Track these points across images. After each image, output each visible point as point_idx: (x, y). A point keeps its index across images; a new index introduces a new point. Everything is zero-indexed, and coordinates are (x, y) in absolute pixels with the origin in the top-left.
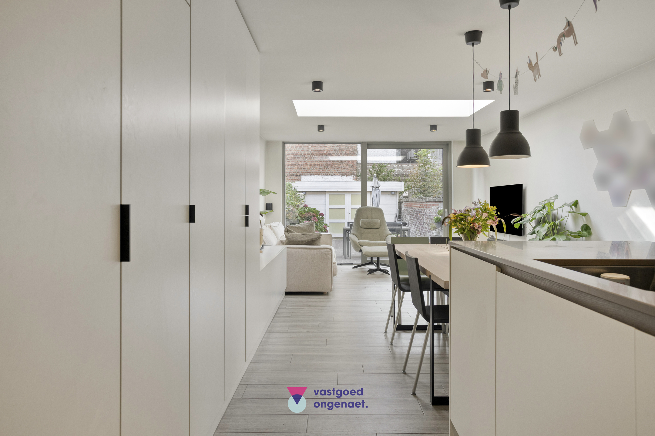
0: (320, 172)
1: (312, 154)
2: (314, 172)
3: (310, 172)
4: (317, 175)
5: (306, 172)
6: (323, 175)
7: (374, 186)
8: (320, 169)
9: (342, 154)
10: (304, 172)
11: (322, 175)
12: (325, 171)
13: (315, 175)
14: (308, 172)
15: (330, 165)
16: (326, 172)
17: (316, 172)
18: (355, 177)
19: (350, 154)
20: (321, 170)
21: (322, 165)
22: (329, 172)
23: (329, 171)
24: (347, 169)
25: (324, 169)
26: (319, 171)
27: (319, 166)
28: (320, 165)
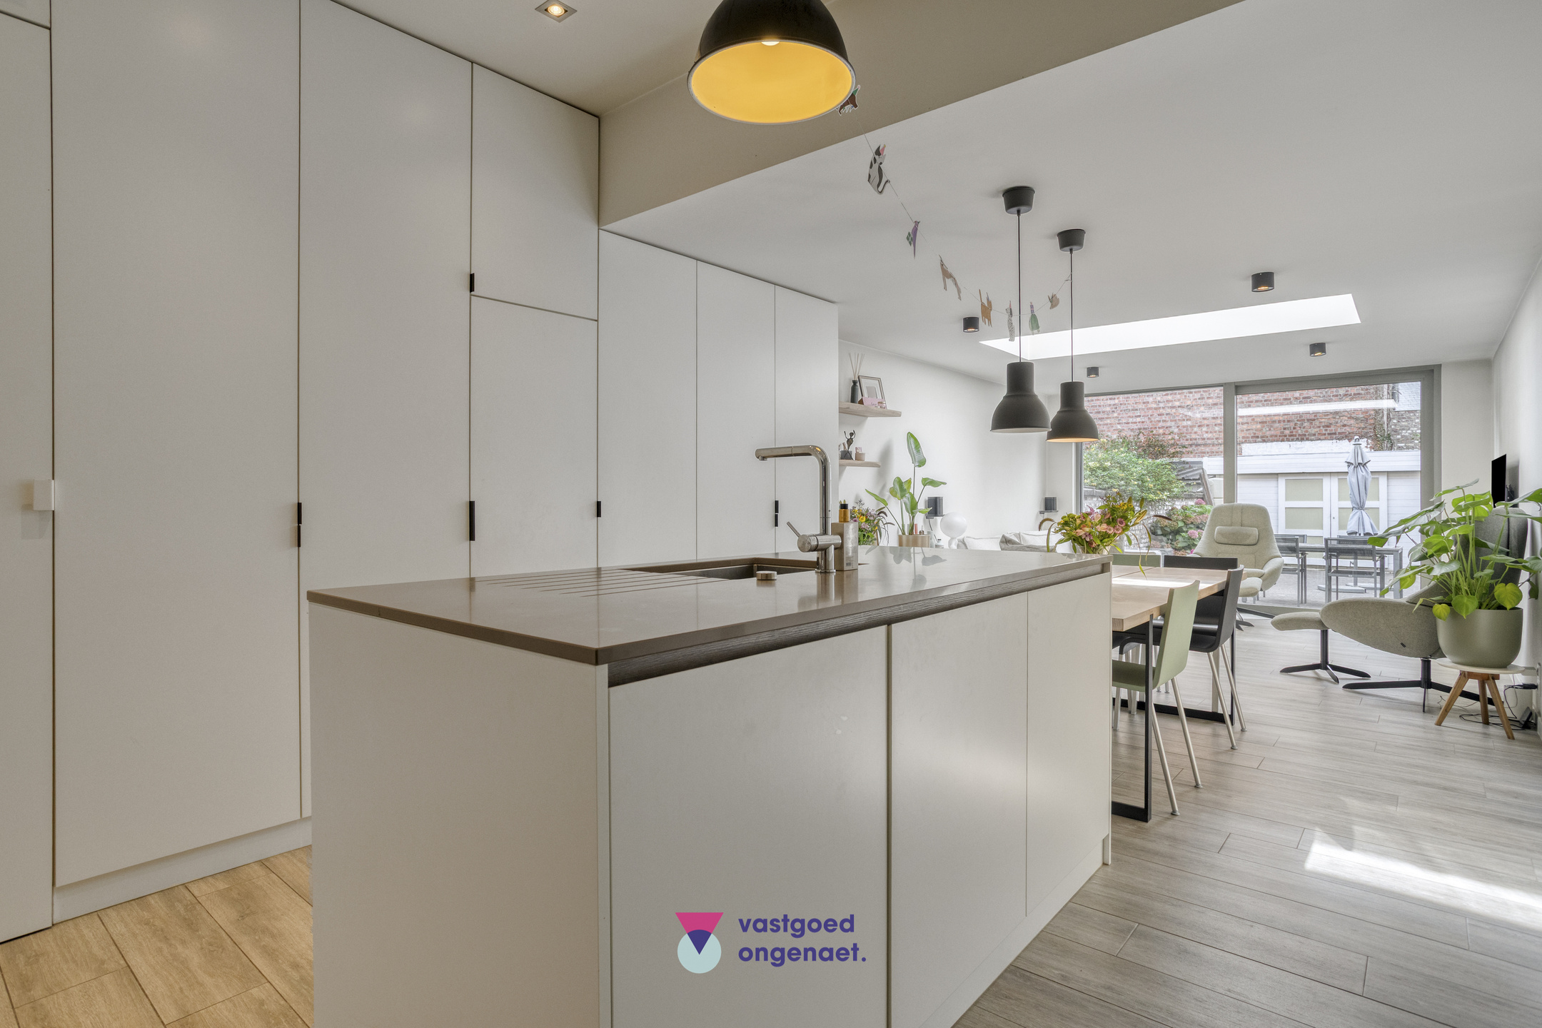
0: (1285, 436)
2: (1271, 436)
3: (1262, 437)
4: (1277, 441)
5: (1252, 437)
6: (1293, 440)
7: (1352, 461)
8: (1285, 429)
9: (1337, 396)
10: (1248, 437)
11: (1288, 440)
12: (1297, 432)
13: (1272, 442)
14: (1258, 437)
15: (1308, 420)
16: (1299, 435)
17: (1276, 436)
20: (1287, 432)
21: (1288, 421)
22: (1305, 435)
23: (1307, 431)
24: (1350, 426)
25: (1294, 428)
26: (1283, 432)
27: (1282, 424)
28: (1284, 421)
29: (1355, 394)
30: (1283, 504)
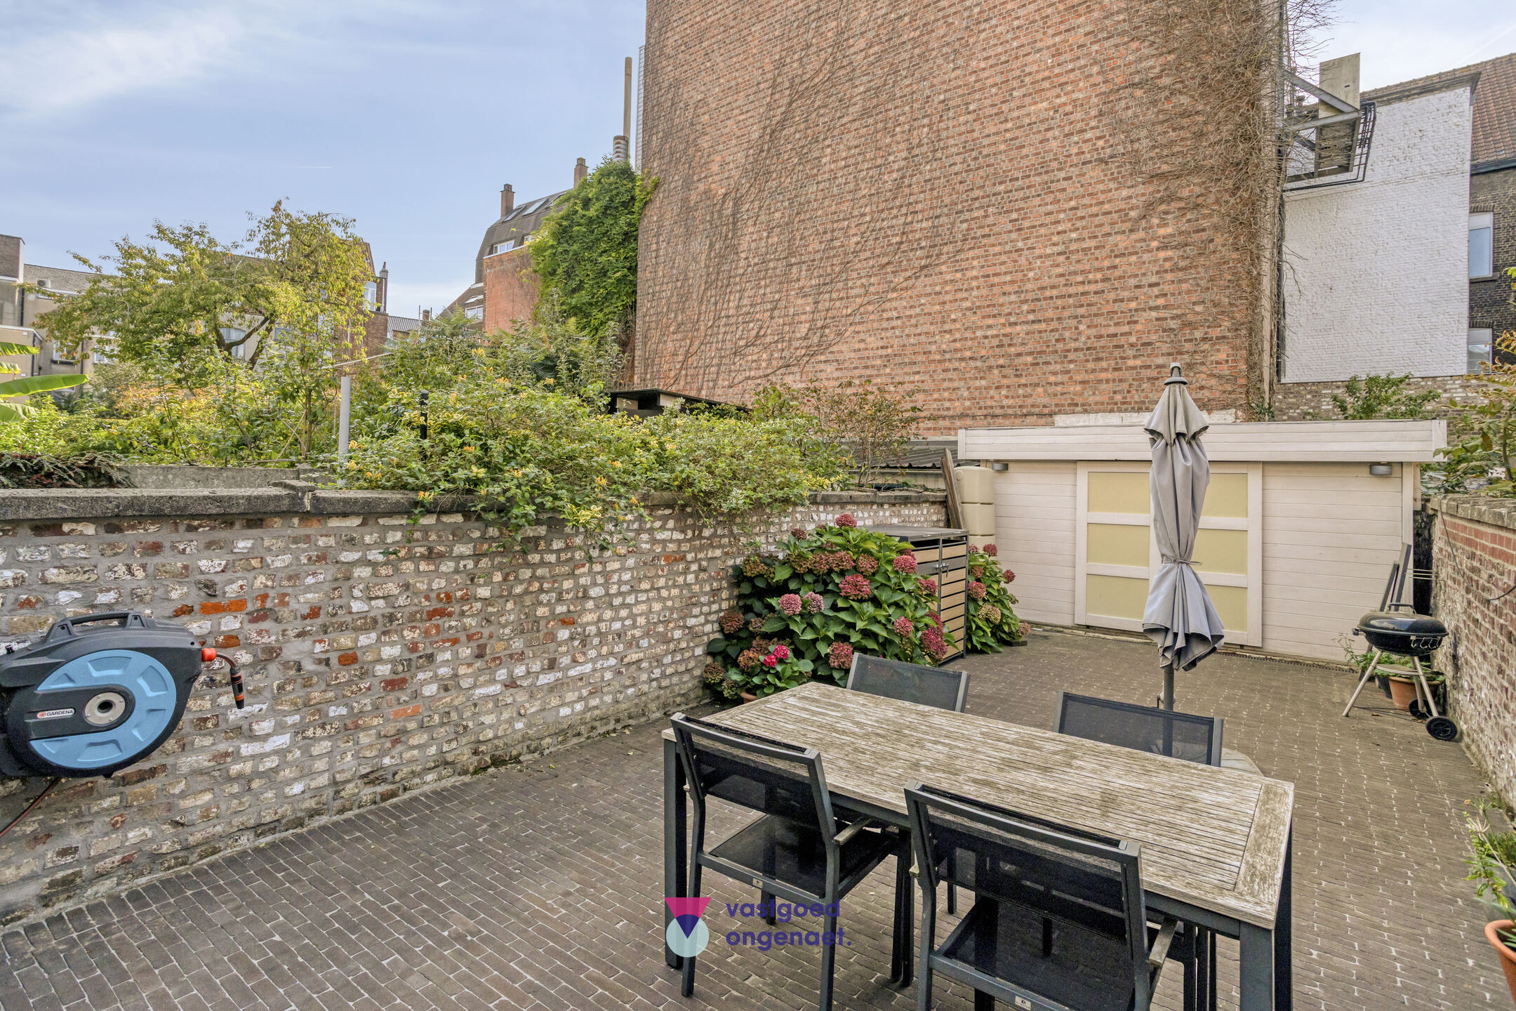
0: (1116, 404)
1: (1088, 349)
2: (1096, 404)
3: (1083, 405)
4: (1104, 411)
5: (1069, 405)
6: (1126, 410)
8: (1115, 392)
9: (1191, 340)
10: (1063, 405)
11: (1120, 411)
12: (1132, 397)
13: (1097, 412)
14: (1076, 405)
15: (1149, 379)
16: (1136, 402)
17: (1102, 403)
18: (1240, 413)
19: (1224, 337)
20: (1118, 397)
21: (1120, 381)
22: (1144, 403)
23: (1146, 397)
24: (1210, 388)
25: (1129, 392)
26: (1112, 398)
27: (1111, 384)
28: (1114, 380)
29: (1218, 338)
30: (1083, 517)
